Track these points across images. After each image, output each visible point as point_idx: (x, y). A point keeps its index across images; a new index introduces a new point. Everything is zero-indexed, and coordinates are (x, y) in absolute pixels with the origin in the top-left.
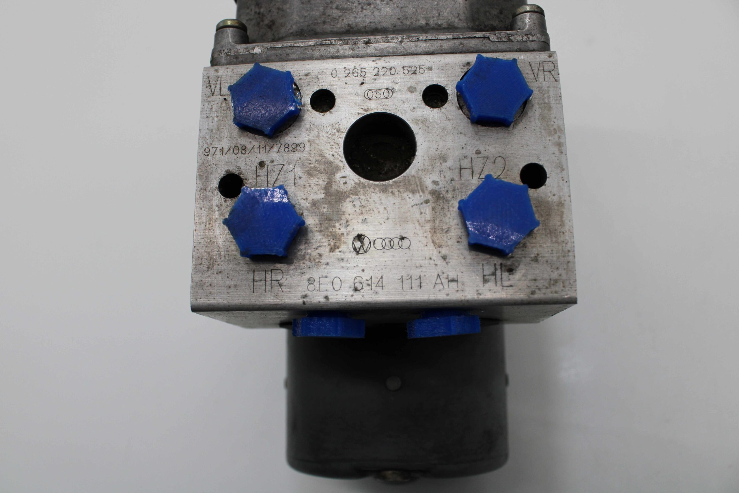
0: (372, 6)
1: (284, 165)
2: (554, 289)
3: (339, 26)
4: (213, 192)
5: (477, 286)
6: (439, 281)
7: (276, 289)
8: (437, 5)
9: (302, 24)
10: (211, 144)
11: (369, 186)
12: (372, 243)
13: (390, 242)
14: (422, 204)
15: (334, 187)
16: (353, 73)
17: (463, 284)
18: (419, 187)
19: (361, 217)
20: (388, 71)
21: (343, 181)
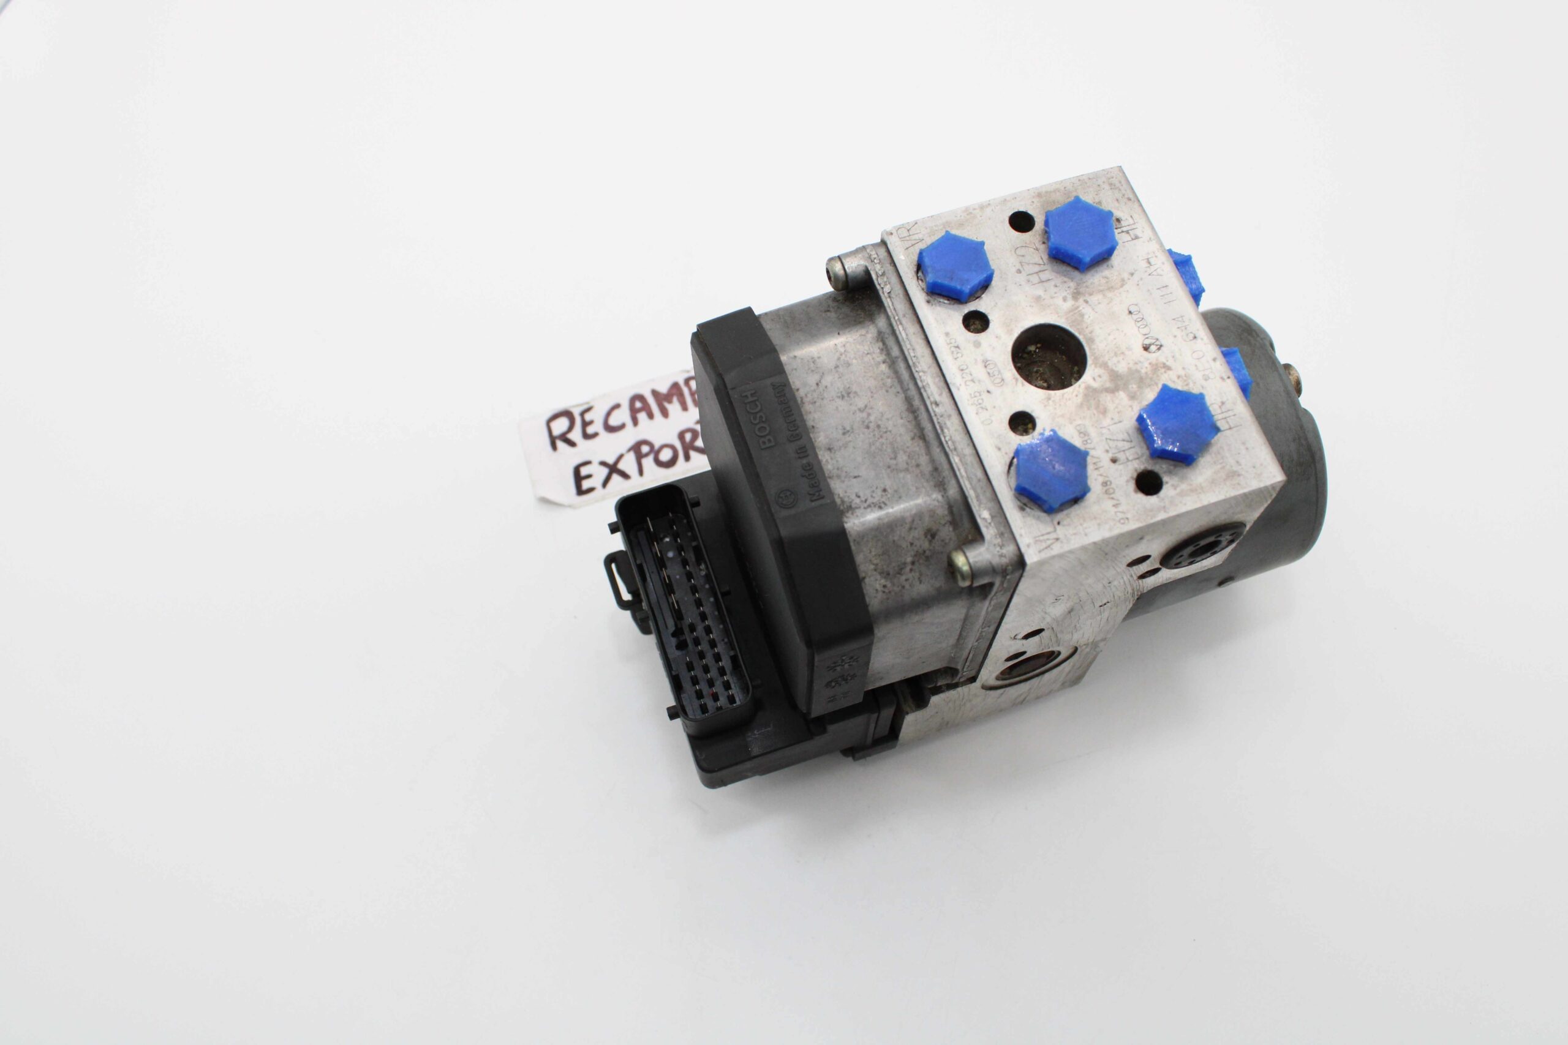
0: (880, 423)
1: (1106, 439)
2: (1118, 185)
3: (917, 449)
4: (1163, 499)
5: (1144, 242)
6: (1154, 273)
7: (1228, 406)
8: (856, 359)
9: (928, 489)
10: (1114, 520)
11: (1093, 354)
12: (1147, 336)
13: (1138, 321)
14: (1090, 305)
15: (1108, 385)
16: (980, 404)
17: (1148, 253)
18: (1077, 311)
19: (1127, 353)
20: (966, 371)
21: (1097, 379)
